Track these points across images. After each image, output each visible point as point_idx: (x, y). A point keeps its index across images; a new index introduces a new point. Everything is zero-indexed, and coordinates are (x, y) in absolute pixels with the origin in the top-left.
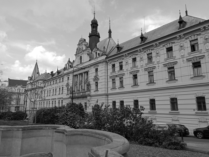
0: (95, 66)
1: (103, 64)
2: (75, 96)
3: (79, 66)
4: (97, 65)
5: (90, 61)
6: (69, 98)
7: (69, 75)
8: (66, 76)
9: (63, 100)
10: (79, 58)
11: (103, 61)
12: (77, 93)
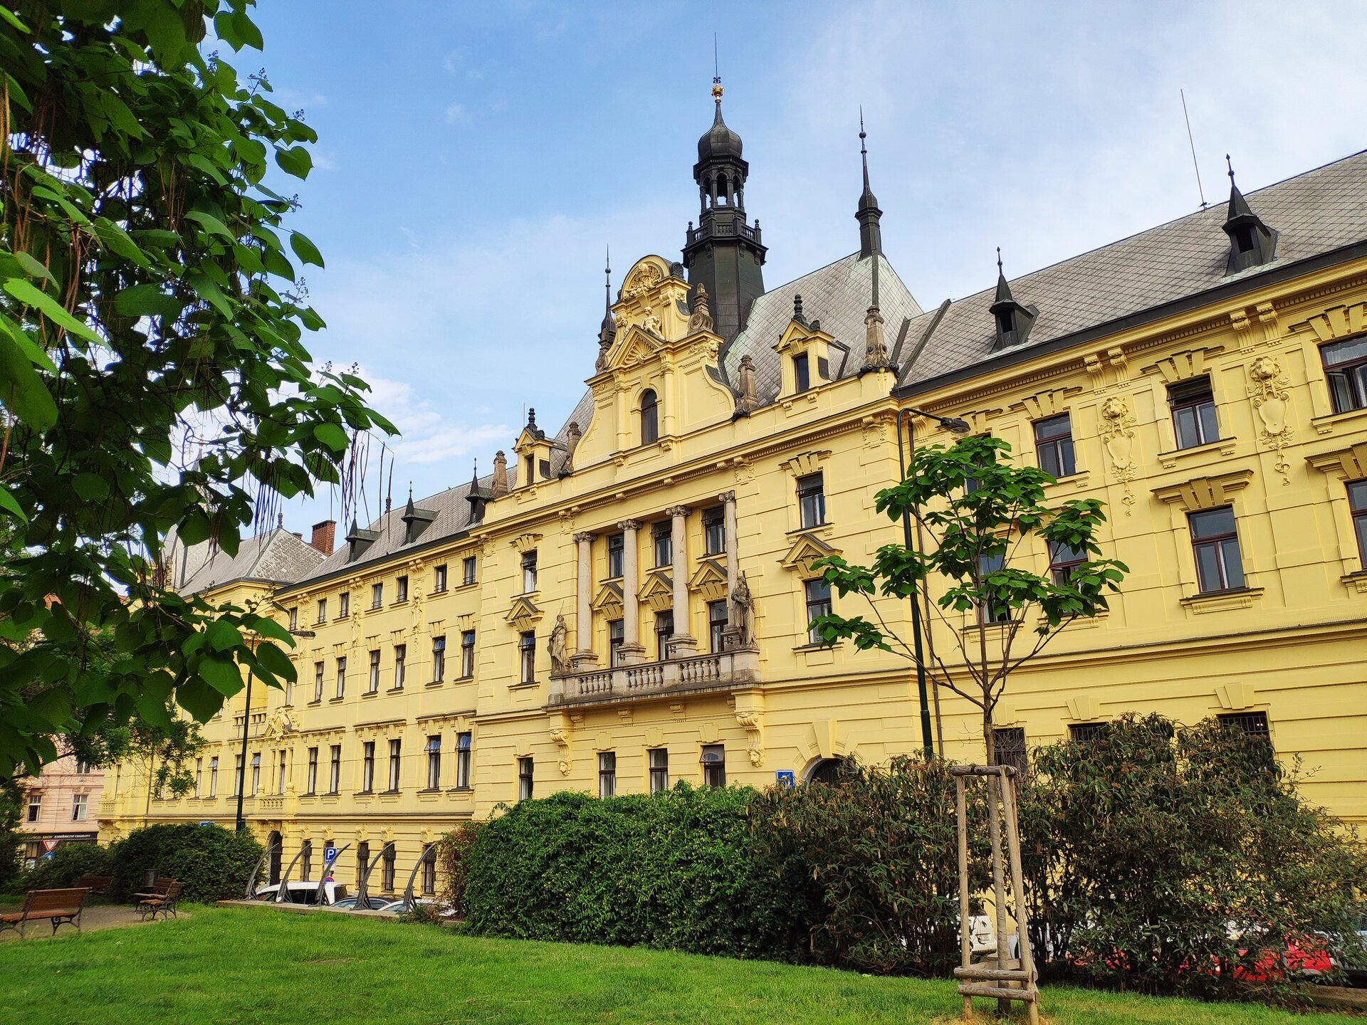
0: (794, 455)
1: (873, 438)
2: (611, 695)
3: (631, 460)
4: (813, 449)
5: (742, 424)
6: (547, 711)
7: (537, 537)
8: (503, 544)
9: (479, 732)
10: (629, 402)
11: (875, 415)
12: (630, 670)
